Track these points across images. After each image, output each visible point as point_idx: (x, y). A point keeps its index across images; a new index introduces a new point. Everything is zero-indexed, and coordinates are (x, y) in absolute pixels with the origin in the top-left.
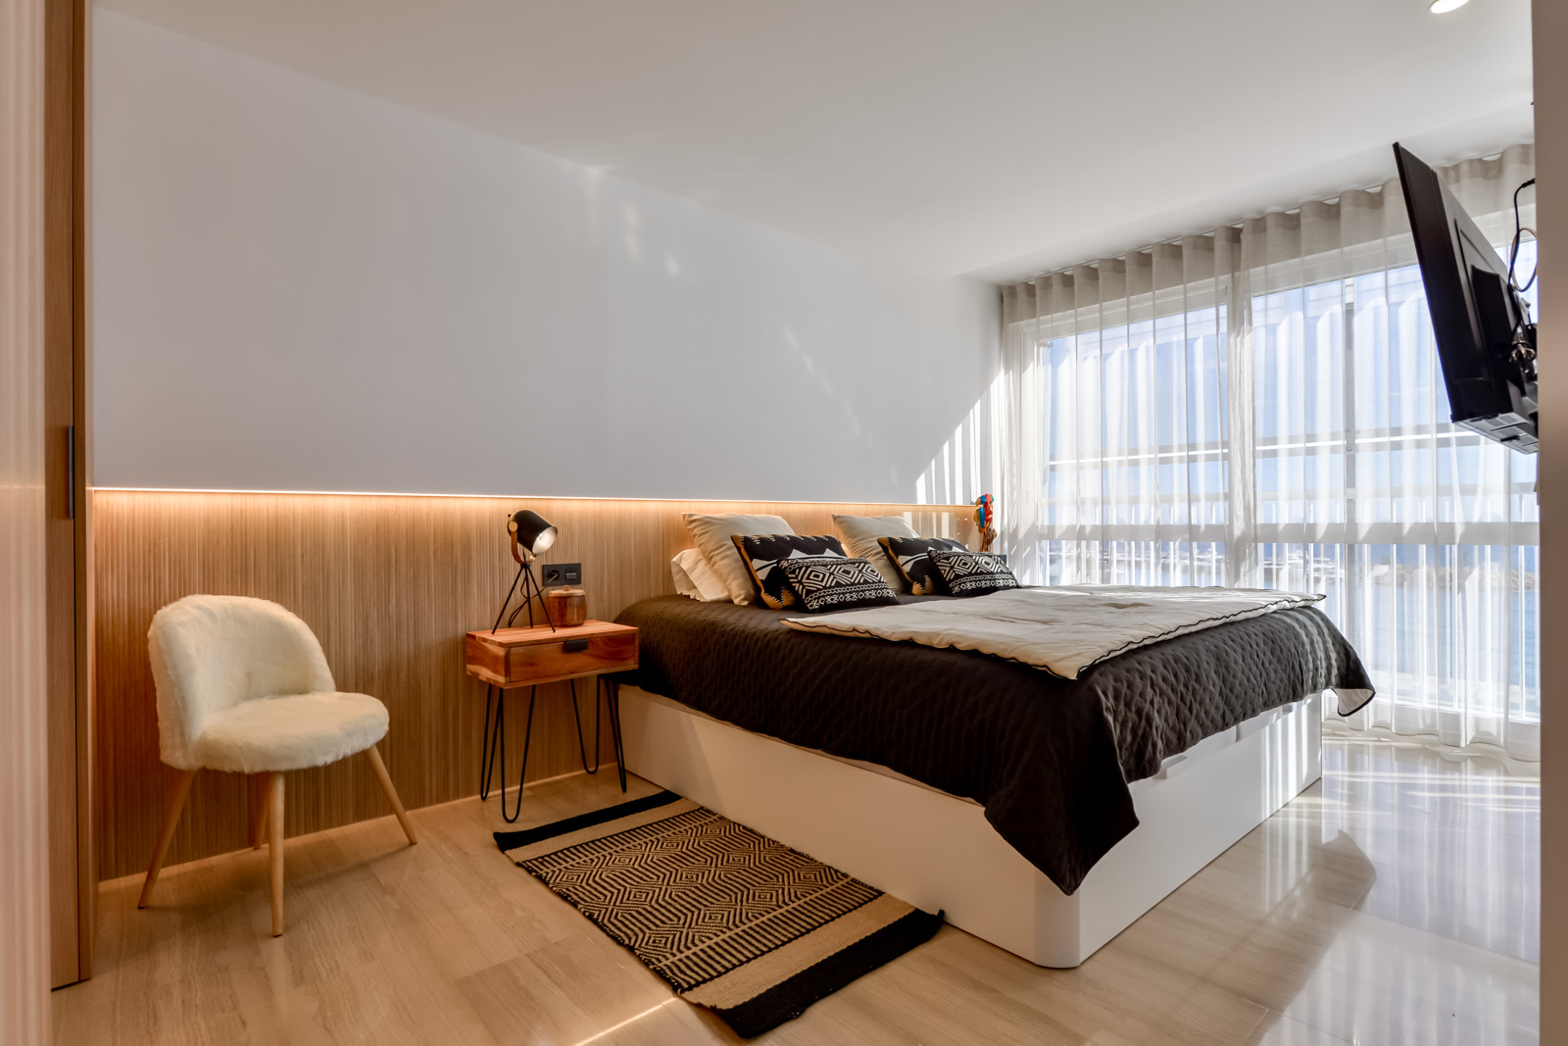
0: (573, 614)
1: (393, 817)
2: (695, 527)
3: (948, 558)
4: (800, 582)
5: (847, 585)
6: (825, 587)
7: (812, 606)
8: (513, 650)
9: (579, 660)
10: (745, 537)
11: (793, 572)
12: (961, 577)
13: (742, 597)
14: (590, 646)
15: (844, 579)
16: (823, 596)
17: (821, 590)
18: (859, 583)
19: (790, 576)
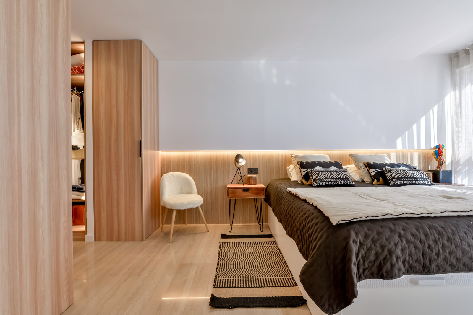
0: (252, 182)
1: (204, 225)
2: (293, 158)
3: (390, 171)
4: (312, 177)
5: (330, 179)
6: (320, 179)
7: (314, 185)
8: (229, 189)
9: (246, 194)
10: (301, 162)
11: (311, 173)
12: (395, 178)
13: (300, 180)
14: (250, 190)
15: (329, 176)
16: (319, 182)
17: (318, 180)
18: (336, 178)
19: (310, 174)
